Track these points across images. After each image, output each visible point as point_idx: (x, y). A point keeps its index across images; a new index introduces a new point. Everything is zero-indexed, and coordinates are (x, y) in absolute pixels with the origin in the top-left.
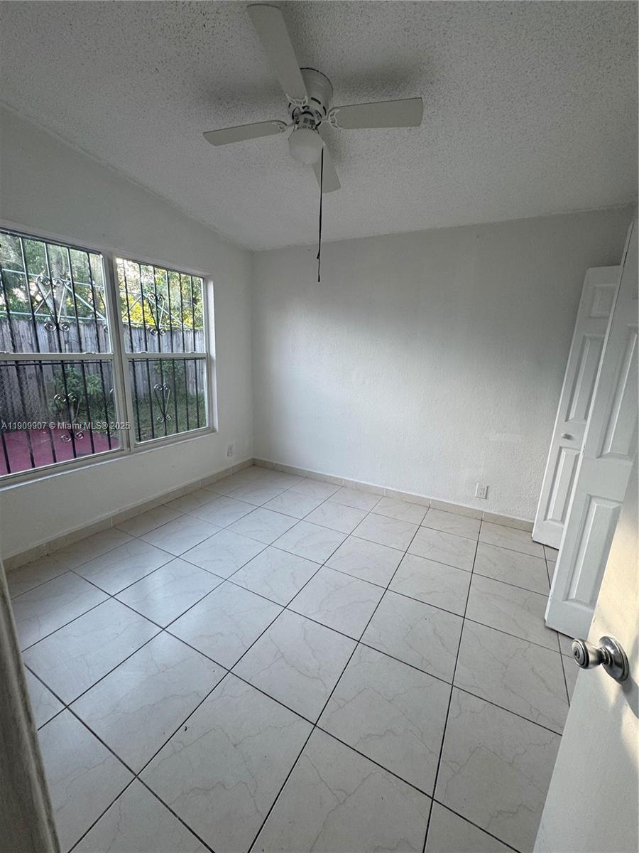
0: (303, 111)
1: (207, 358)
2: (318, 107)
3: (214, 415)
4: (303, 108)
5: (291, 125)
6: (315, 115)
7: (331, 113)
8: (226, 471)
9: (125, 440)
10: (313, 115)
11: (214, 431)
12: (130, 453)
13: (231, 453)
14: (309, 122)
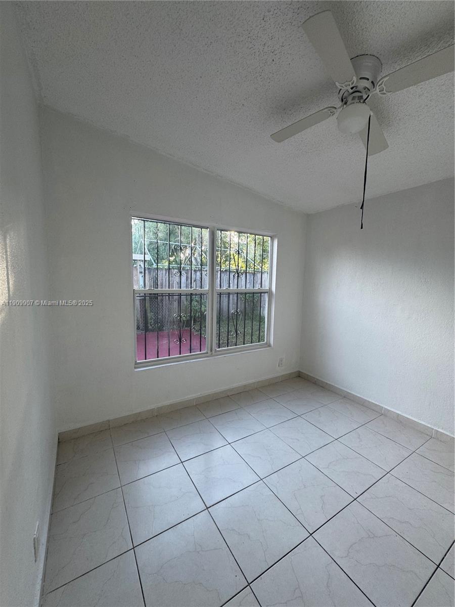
0: (351, 91)
1: (269, 292)
2: (366, 84)
3: (271, 333)
4: (352, 88)
5: (340, 107)
6: (364, 91)
7: (379, 84)
8: (276, 378)
9: (209, 346)
10: (361, 92)
11: (269, 346)
12: (212, 355)
13: (281, 364)
14: (357, 99)
